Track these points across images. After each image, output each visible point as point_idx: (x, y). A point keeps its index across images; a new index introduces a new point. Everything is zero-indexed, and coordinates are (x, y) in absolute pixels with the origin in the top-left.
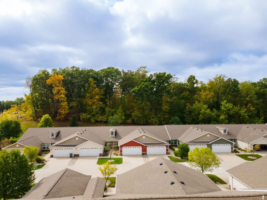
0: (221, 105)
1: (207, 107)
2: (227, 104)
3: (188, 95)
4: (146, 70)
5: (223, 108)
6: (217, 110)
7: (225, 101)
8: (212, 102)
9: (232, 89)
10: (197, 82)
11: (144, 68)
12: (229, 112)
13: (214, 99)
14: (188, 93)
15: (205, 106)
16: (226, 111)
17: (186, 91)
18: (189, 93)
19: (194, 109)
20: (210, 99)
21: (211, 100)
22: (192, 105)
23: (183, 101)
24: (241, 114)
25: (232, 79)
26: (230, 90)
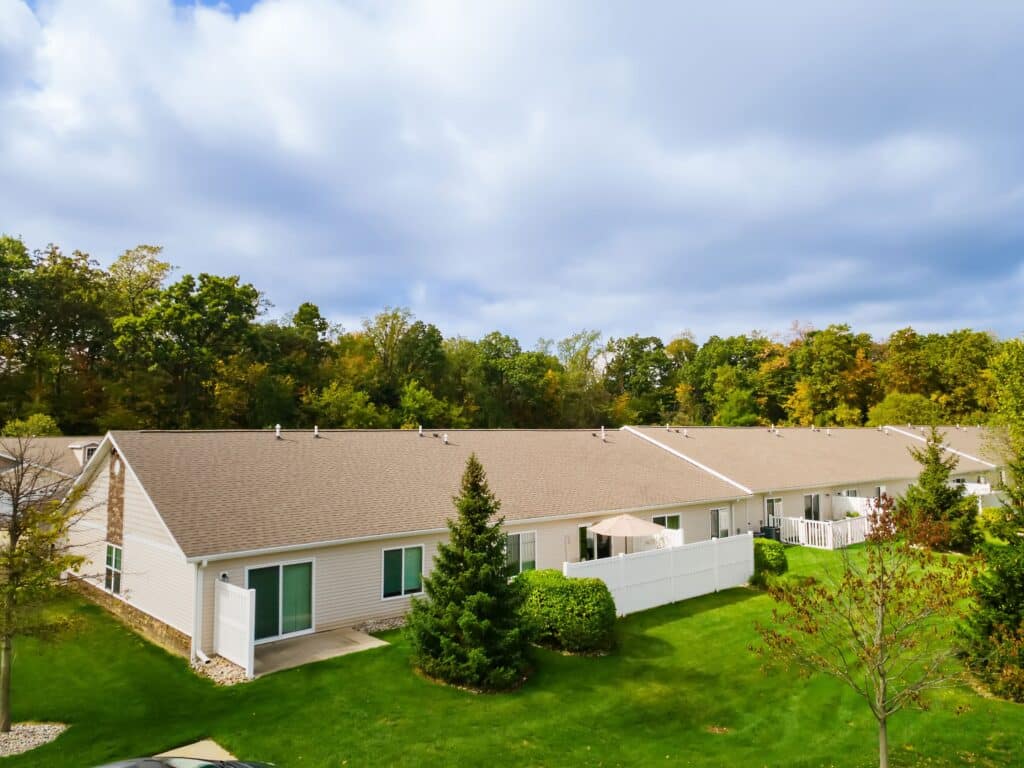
0: (404, 394)
1: (368, 397)
2: (419, 390)
3: (306, 362)
4: (160, 258)
5: (407, 402)
6: (392, 408)
7: (414, 383)
8: (378, 385)
9: (427, 352)
10: (323, 327)
11: (154, 250)
12: (424, 413)
13: (382, 378)
14: (305, 354)
15: (360, 394)
16: (415, 412)
17: (299, 349)
18: (308, 356)
19: (327, 405)
20: (373, 378)
21: (376, 379)
22: (320, 392)
23: (289, 381)
24: (451, 420)
25: (425, 323)
26: (424, 354)
